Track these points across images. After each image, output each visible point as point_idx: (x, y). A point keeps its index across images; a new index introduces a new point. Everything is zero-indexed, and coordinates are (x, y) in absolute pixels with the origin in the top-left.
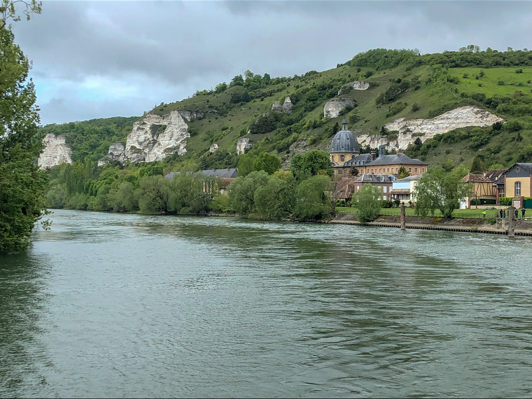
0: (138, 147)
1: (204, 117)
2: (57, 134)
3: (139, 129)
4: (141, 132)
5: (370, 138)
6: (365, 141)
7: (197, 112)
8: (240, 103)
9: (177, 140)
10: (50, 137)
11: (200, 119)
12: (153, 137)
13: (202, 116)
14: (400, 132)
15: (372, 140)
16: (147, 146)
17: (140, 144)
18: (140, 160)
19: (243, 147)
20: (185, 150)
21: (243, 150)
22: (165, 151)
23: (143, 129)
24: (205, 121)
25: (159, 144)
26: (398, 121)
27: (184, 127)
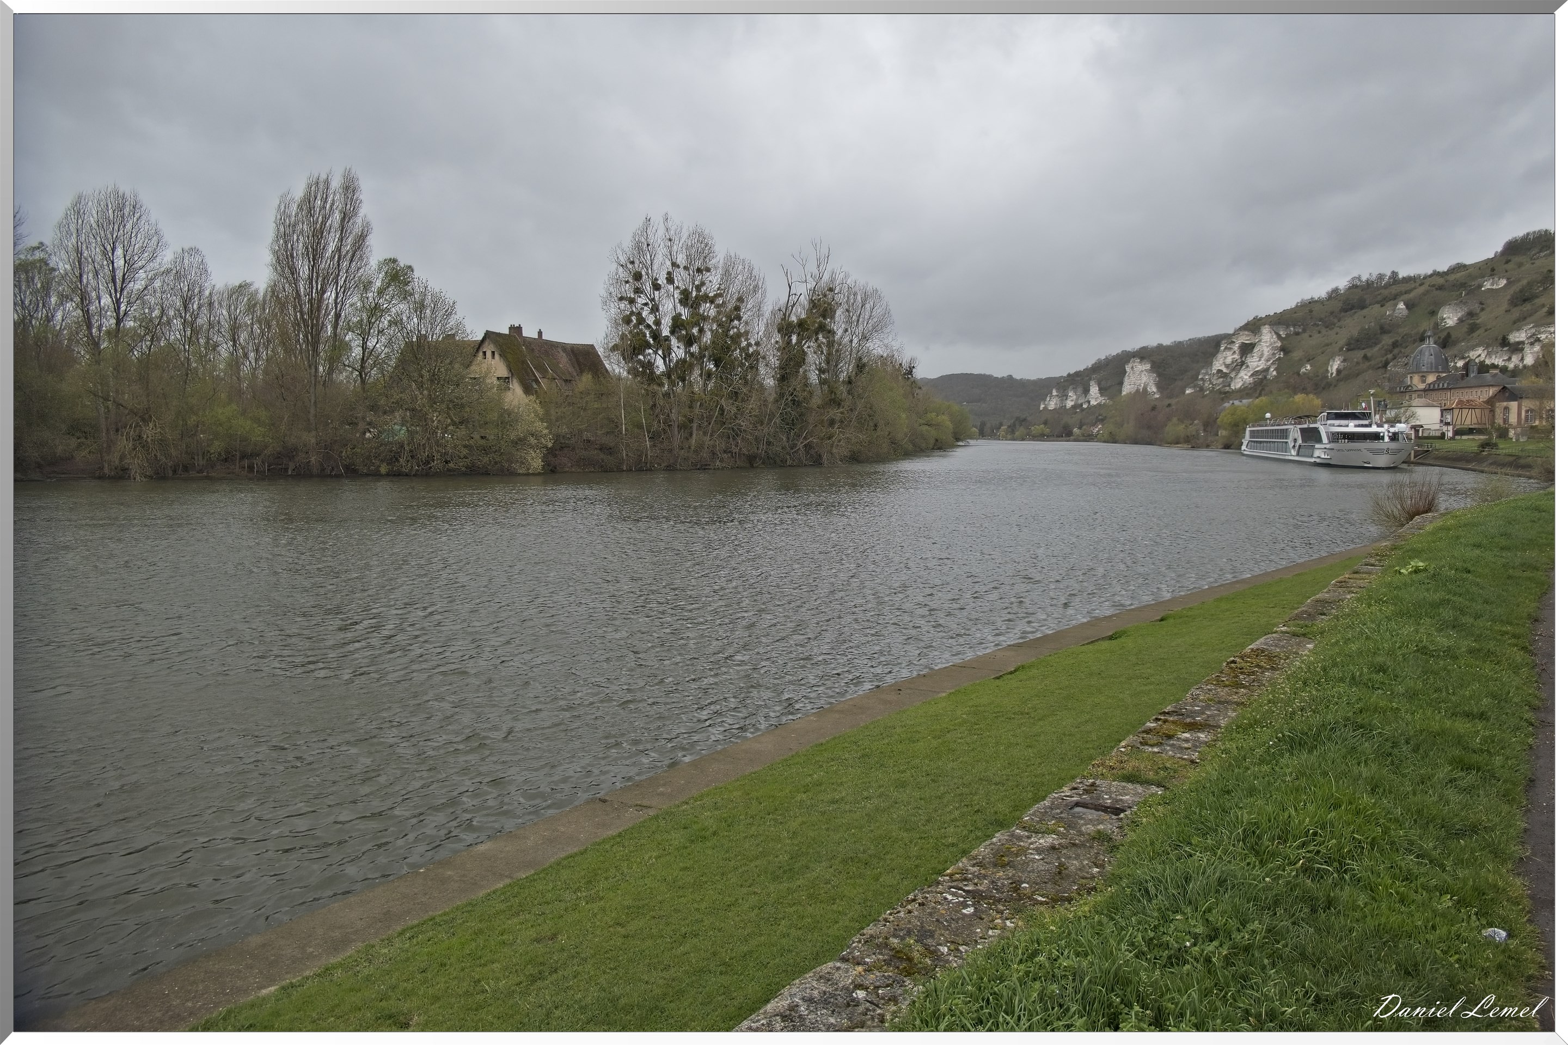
0: (1225, 370)
1: (1304, 331)
2: (1142, 358)
3: (1226, 348)
4: (1229, 353)
5: (1486, 351)
6: (1480, 355)
7: (1294, 326)
8: (1353, 311)
9: (1268, 361)
10: (1134, 362)
11: (1297, 334)
12: (1241, 358)
13: (1300, 330)
14: (1526, 342)
15: (1489, 354)
16: (1233, 370)
17: (1227, 366)
18: (1225, 386)
19: (1335, 367)
20: (1275, 373)
21: (1334, 371)
22: (1252, 375)
23: (1230, 349)
24: (1306, 335)
25: (1248, 366)
26: (1526, 328)
27: (1277, 344)
